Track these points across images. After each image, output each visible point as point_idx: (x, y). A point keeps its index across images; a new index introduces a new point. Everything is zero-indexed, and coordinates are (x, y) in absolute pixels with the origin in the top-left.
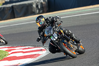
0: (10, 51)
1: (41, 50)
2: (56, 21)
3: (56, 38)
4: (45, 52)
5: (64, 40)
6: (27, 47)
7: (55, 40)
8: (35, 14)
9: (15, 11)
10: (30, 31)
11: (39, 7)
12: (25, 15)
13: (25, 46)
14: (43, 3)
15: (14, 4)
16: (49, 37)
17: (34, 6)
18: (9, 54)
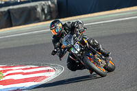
0: (5, 71)
1: (48, 71)
2: (77, 28)
3: (79, 50)
4: (54, 73)
5: (89, 53)
6: (29, 67)
7: (76, 52)
8: (40, 22)
9: (12, 17)
10: (33, 44)
11: (46, 12)
12: (26, 22)
13: (26, 65)
14: (52, 5)
15: (11, 7)
16: (69, 49)
17: (39, 9)
18: (4, 77)
